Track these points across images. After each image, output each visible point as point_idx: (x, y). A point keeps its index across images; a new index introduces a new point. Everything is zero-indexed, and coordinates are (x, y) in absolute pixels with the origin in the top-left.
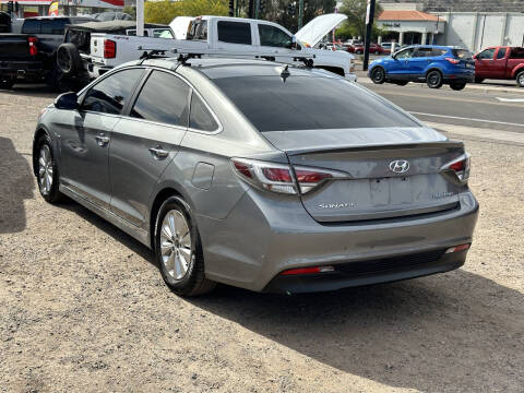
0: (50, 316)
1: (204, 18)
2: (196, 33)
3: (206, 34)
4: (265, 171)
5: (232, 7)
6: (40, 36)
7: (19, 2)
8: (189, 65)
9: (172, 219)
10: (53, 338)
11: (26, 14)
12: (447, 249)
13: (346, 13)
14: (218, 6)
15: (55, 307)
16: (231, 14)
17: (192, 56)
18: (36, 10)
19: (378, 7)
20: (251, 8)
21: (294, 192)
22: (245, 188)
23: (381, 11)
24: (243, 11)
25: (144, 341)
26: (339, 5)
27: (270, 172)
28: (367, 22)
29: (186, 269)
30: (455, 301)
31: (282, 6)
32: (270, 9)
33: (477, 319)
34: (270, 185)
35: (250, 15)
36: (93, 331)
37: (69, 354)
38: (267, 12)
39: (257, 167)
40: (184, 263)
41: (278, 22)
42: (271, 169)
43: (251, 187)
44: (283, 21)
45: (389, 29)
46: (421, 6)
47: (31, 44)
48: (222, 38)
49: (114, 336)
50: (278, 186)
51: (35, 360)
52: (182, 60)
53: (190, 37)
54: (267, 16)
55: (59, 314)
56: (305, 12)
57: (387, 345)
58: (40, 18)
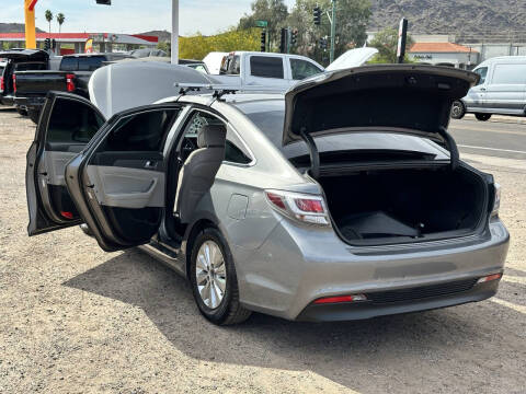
0: (90, 344)
1: (237, 53)
2: (229, 68)
3: (238, 69)
4: (297, 202)
5: (264, 42)
6: (76, 73)
7: (56, 40)
8: (224, 101)
9: (207, 249)
10: (93, 365)
11: (63, 52)
12: (479, 278)
13: (377, 46)
14: (250, 41)
15: (95, 335)
16: (263, 49)
17: (226, 92)
18: (72, 47)
19: (410, 40)
20: (283, 42)
21: (326, 222)
22: (279, 218)
23: (413, 43)
24: (275, 45)
25: (181, 369)
26: (370, 38)
27: (302, 203)
28: (399, 54)
29: (221, 298)
30: (488, 331)
31: (313, 39)
32: (302, 42)
33: (510, 349)
34: (302, 216)
35: (282, 50)
36: (132, 359)
37: (109, 380)
38: (299, 45)
39: (290, 198)
40: (219, 292)
41: (310, 56)
42: (303, 200)
43: (284, 217)
44: (315, 55)
45: (421, 61)
46: (453, 38)
47: (69, 80)
48: (254, 73)
49: (152, 364)
50: (310, 216)
51: (76, 386)
52: (217, 96)
53: (223, 72)
54: (299, 50)
55: (99, 342)
56: (336, 45)
57: (421, 374)
58: (77, 55)
